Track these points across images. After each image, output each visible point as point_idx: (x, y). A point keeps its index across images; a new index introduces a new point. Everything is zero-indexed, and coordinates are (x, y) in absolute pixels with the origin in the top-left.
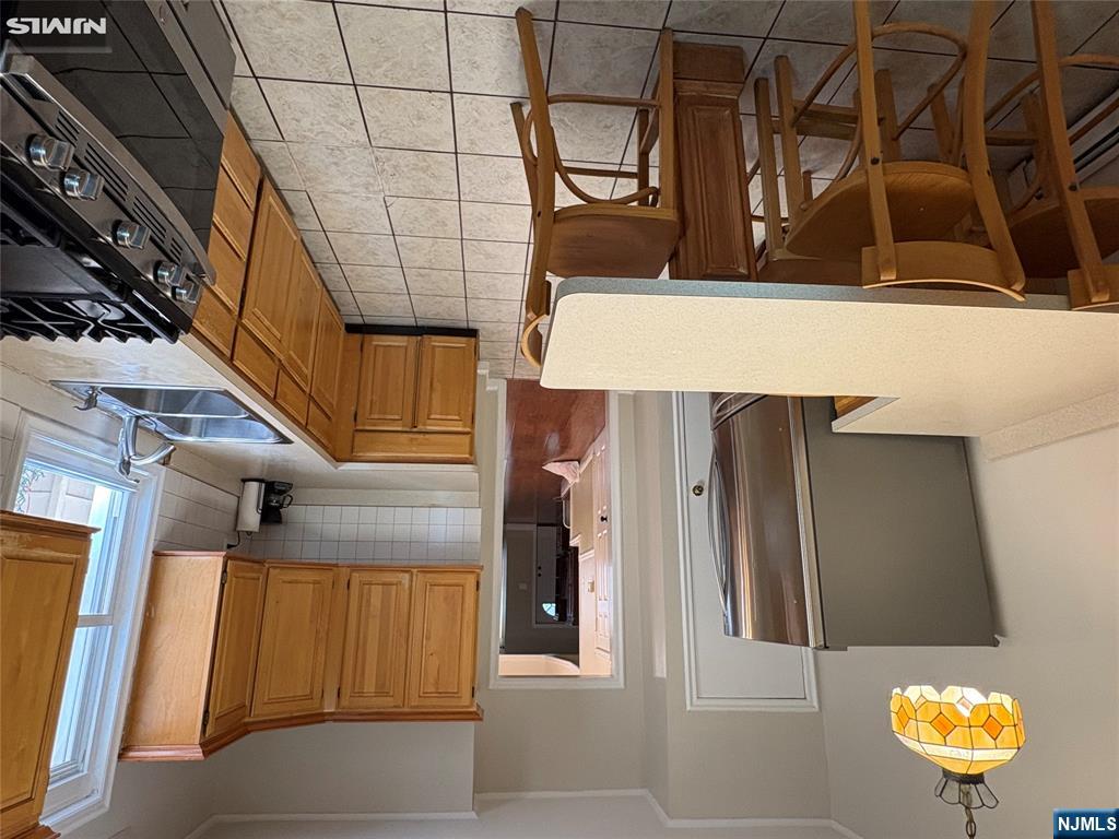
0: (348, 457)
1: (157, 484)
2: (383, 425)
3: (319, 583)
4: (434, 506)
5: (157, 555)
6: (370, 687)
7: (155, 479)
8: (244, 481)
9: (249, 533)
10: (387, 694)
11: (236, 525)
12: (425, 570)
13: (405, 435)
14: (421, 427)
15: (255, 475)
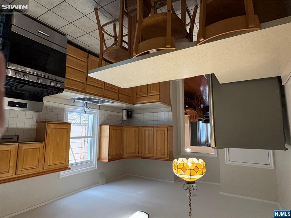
0: (135, 103)
1: (98, 113)
2: (142, 95)
3: (135, 130)
4: (161, 112)
5: (100, 126)
6: (147, 152)
7: (97, 112)
8: (123, 110)
9: (125, 120)
10: (150, 154)
11: (122, 119)
12: (157, 127)
13: (146, 97)
14: (149, 95)
15: (124, 108)
